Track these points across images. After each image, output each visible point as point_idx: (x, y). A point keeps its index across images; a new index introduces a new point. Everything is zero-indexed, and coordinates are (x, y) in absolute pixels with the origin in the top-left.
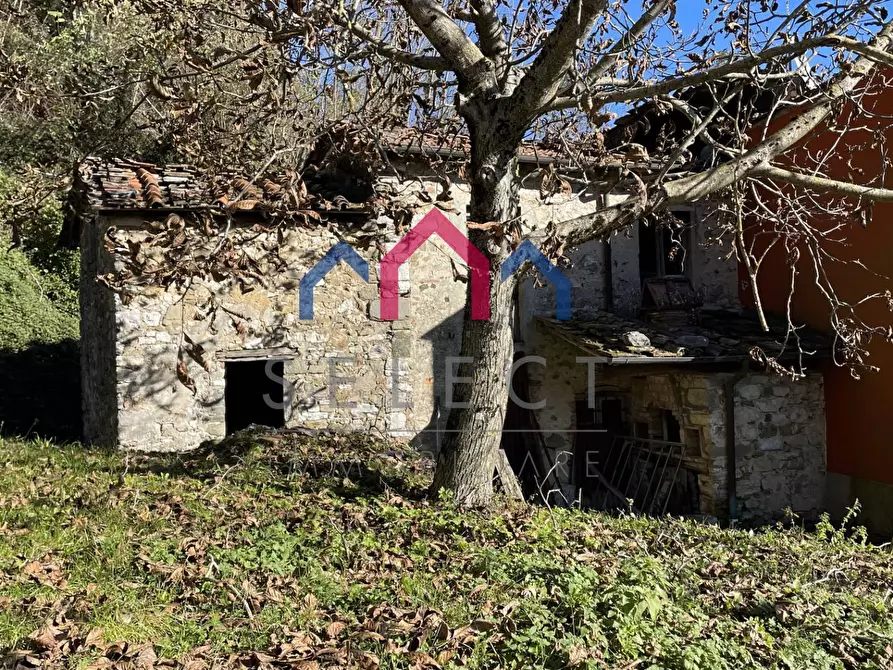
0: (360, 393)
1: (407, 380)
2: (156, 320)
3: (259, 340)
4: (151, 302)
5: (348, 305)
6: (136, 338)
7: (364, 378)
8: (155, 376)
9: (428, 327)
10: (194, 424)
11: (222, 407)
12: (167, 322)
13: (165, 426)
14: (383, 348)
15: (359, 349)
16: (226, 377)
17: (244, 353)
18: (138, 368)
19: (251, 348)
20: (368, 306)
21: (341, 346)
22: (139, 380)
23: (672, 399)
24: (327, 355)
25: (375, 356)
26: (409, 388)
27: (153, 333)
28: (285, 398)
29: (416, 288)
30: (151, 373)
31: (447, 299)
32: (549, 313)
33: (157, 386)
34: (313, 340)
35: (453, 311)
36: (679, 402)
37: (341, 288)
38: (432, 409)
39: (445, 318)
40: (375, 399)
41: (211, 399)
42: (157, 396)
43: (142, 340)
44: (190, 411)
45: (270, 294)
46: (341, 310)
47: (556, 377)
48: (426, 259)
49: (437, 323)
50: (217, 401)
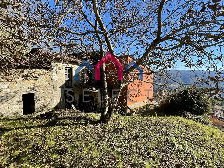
0: (49, 97)
1: (56, 95)
2: (7, 87)
3: (30, 90)
4: (6, 83)
5: (47, 83)
6: (2, 91)
7: (49, 95)
8: (8, 98)
9: (60, 86)
10: (16, 106)
11: (22, 102)
12: (9, 87)
13: (9, 107)
14: (52, 90)
15: (48, 90)
16: (22, 97)
17: (26, 92)
18: (3, 96)
19: (28, 91)
20: (50, 83)
21: (45, 90)
22: (4, 99)
23: (94, 95)
24: (43, 92)
25: (51, 91)
26: (57, 96)
27: (6, 89)
28: (35, 99)
29: (58, 80)
30: (7, 97)
31: (62, 82)
32: (76, 83)
33: (8, 99)
34: (40, 89)
35: (63, 83)
36: (95, 95)
37: (45, 80)
38: (60, 99)
39: (62, 85)
40: (51, 98)
41: (20, 101)
42: (8, 102)
43: (3, 91)
44: (15, 104)
45: (32, 81)
46: (45, 84)
47: (77, 92)
48: (59, 75)
49: (61, 85)
50: (21, 101)
